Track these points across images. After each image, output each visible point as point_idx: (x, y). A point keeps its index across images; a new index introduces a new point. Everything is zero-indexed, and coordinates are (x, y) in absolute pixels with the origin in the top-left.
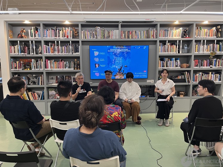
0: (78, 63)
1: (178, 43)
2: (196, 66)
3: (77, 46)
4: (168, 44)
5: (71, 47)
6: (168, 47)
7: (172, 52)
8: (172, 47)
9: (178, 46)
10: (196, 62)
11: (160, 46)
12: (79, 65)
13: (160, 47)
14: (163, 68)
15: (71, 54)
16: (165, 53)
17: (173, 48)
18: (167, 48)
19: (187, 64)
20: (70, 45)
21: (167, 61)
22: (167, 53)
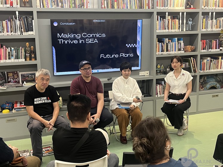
0: (32, 49)
1: (181, 17)
2: (203, 49)
3: (30, 19)
4: (168, 18)
5: (18, 22)
6: (168, 22)
7: (173, 29)
8: (173, 21)
9: (180, 20)
10: (203, 43)
11: (158, 20)
12: (34, 52)
13: (157, 23)
14: (162, 53)
15: (19, 34)
16: (164, 31)
17: (175, 24)
18: (167, 24)
19: (192, 47)
20: (16, 18)
21: (167, 43)
22: (167, 30)
